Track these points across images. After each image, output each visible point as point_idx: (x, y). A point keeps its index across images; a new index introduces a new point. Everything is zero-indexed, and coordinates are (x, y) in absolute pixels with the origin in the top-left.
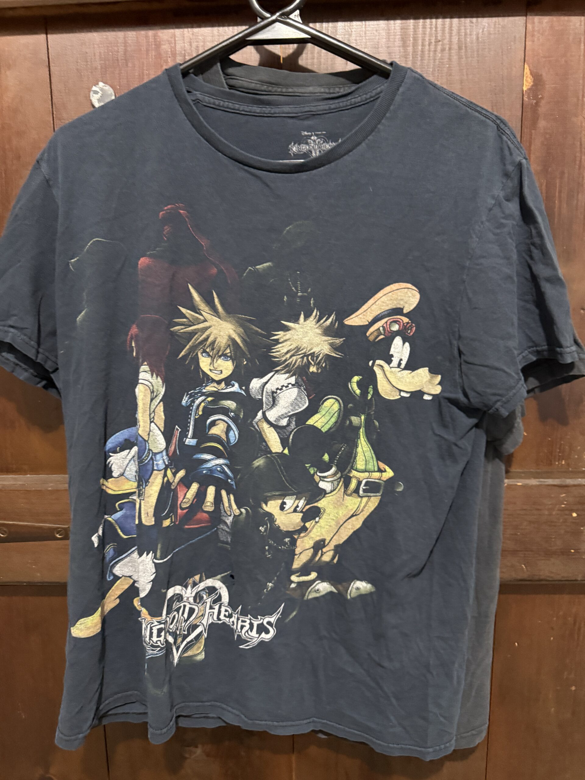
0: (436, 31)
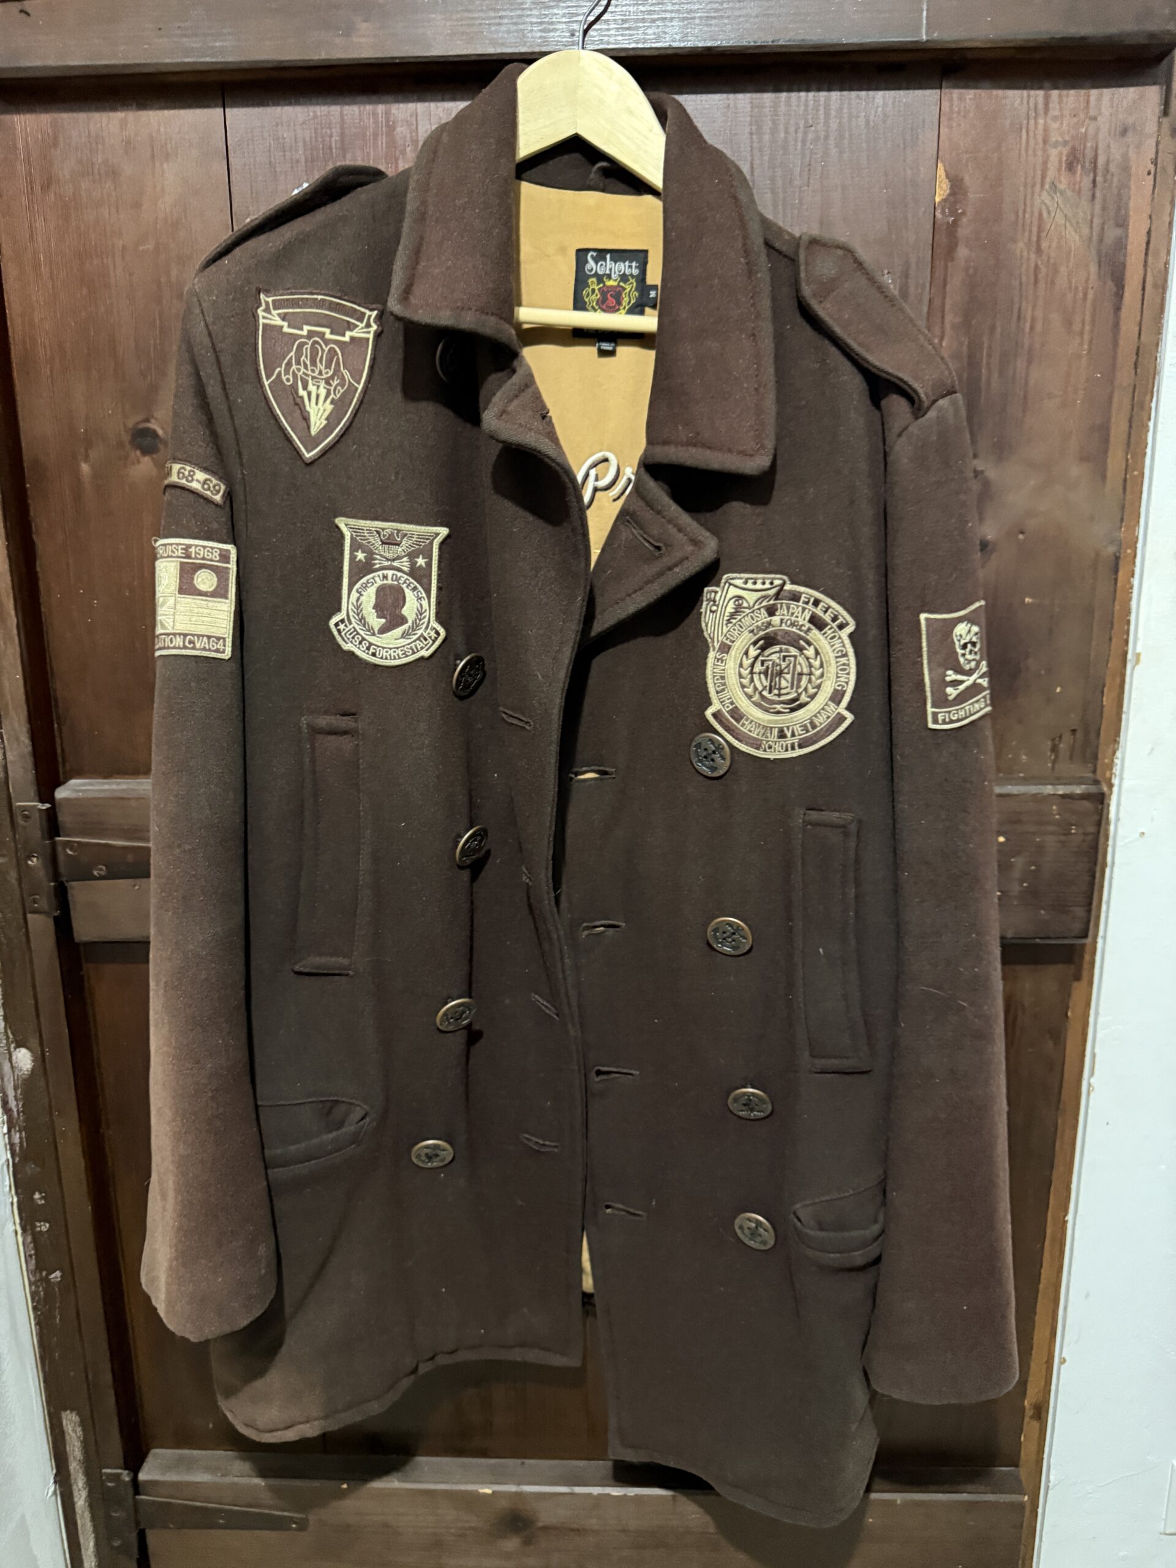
0: (806, 110)
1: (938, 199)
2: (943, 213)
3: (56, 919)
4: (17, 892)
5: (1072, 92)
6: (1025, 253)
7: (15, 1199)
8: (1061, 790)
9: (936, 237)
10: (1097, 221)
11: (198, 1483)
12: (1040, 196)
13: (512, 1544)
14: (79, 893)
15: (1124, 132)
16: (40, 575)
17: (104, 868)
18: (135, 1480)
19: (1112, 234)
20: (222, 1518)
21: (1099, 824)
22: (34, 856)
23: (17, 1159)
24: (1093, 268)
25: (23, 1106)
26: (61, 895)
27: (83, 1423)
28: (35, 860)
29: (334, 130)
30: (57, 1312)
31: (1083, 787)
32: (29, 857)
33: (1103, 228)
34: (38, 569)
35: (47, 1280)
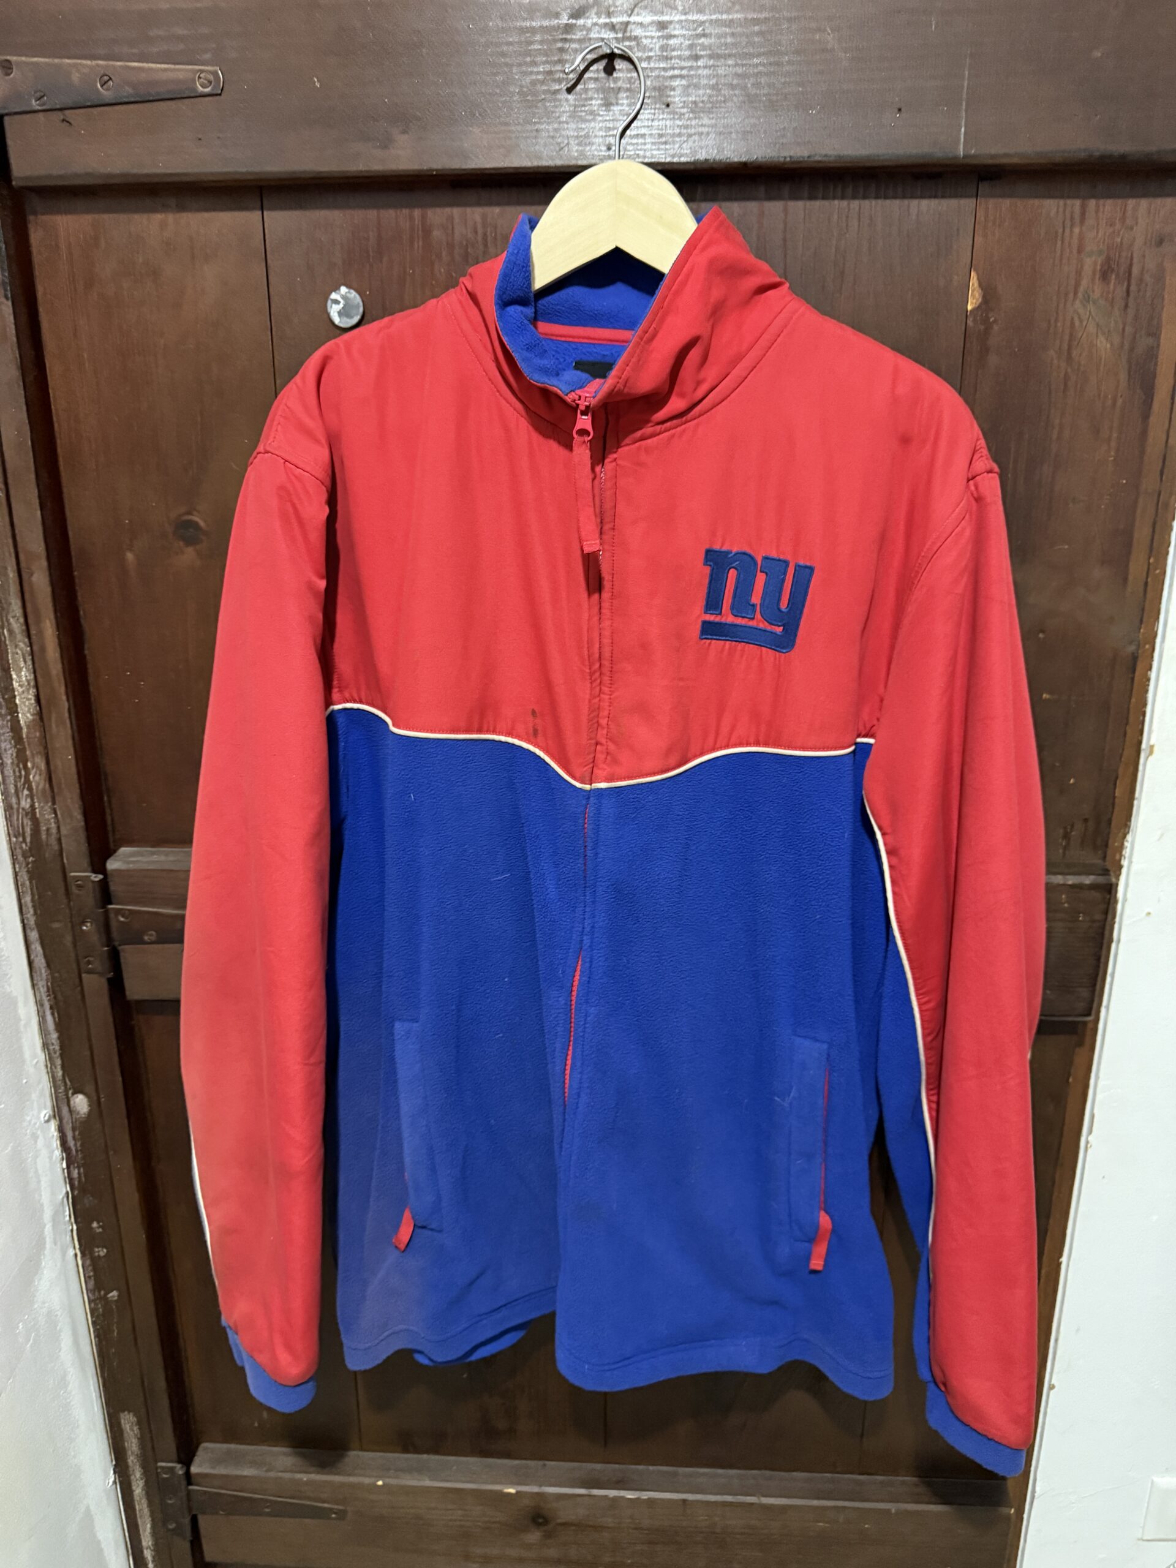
0: (839, 217)
1: (969, 308)
2: (975, 320)
3: (109, 980)
4: (73, 955)
5: (1109, 202)
6: (1055, 361)
7: (75, 1227)
8: (1071, 880)
9: (968, 345)
10: (1129, 330)
11: (246, 1477)
12: (1072, 305)
13: (534, 1536)
14: (130, 955)
15: (1160, 242)
16: (88, 657)
17: (154, 933)
18: (188, 1475)
19: (1144, 342)
20: (267, 1507)
21: (1106, 913)
22: (88, 922)
23: (76, 1192)
24: (1123, 376)
25: (81, 1145)
26: (114, 958)
27: (139, 1423)
28: (89, 924)
29: (371, 233)
30: (115, 1328)
31: (1092, 877)
32: (83, 923)
33: (1135, 338)
34: (86, 652)
35: (104, 1298)
